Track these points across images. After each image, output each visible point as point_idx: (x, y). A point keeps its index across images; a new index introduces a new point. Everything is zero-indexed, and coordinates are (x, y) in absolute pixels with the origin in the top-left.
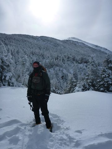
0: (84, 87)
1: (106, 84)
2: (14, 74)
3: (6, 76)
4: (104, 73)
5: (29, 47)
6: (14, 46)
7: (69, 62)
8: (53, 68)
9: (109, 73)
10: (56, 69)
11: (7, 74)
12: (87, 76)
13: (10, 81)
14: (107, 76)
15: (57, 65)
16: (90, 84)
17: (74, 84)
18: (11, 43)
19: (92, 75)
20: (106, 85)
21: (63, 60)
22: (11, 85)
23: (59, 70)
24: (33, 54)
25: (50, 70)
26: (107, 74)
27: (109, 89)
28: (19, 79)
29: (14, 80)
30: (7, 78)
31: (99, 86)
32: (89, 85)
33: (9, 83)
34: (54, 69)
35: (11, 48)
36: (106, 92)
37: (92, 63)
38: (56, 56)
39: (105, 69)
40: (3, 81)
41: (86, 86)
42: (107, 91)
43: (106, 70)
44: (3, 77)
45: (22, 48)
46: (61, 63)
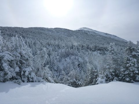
0: (107, 77)
1: (132, 73)
2: (34, 68)
3: (25, 71)
4: (128, 62)
5: (45, 39)
6: (31, 39)
7: (83, 51)
8: (68, 57)
9: (135, 62)
10: (72, 58)
11: (26, 69)
12: (108, 65)
13: (30, 77)
14: (132, 64)
15: (72, 54)
16: (114, 74)
17: (95, 75)
18: (28, 36)
19: (113, 64)
20: (132, 75)
21: (78, 48)
22: (30, 81)
23: (75, 59)
24: (49, 45)
25: (66, 59)
26: (132, 63)
27: (136, 78)
28: (39, 73)
29: (33, 75)
30: (27, 74)
31: (123, 75)
32: (112, 75)
33: (28, 78)
34: (70, 58)
35: (28, 40)
36: (132, 82)
37: (113, 52)
38: (71, 46)
39: (129, 57)
40: (22, 77)
41: (109, 76)
42: (134, 82)
43: (131, 59)
44: (22, 73)
45: (38, 39)
46: (76, 51)
